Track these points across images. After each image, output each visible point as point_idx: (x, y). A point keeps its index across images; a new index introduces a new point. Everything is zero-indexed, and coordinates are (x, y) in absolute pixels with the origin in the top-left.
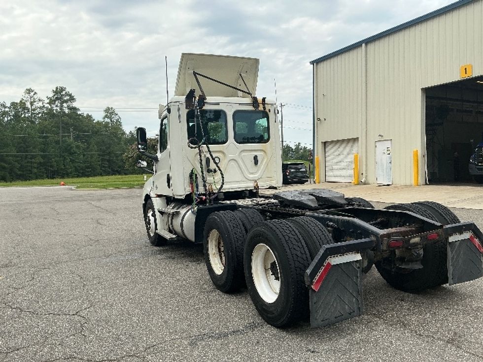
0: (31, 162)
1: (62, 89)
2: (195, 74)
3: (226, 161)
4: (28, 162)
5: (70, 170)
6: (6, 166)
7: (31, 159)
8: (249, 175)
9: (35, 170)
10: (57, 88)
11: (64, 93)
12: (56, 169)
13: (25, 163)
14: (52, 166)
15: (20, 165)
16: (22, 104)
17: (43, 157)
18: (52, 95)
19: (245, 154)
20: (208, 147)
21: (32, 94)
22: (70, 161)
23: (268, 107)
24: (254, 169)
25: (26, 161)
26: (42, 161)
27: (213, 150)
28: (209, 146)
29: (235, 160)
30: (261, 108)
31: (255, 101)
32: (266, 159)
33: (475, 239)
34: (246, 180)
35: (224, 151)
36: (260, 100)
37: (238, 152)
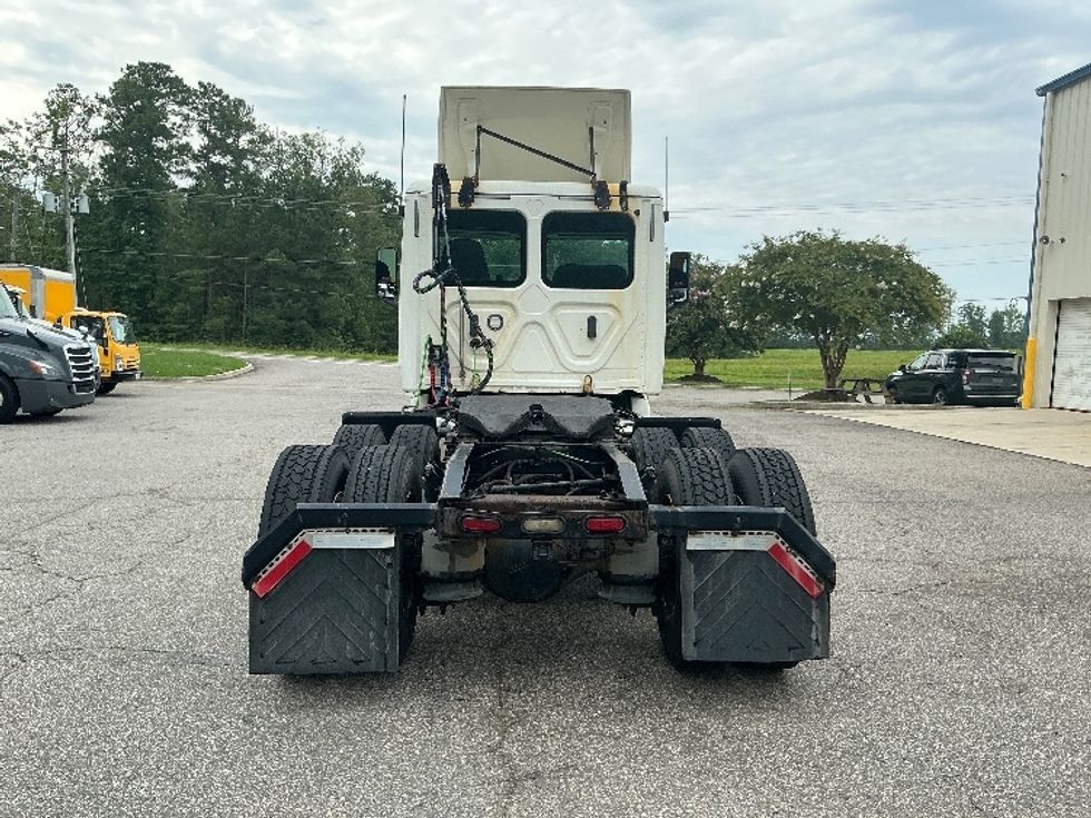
2: (480, 130)
3: (517, 325)
8: (572, 361)
19: (564, 311)
20: (462, 292)
23: (633, 205)
24: (587, 346)
27: (473, 299)
28: (467, 289)
29: (539, 324)
30: (616, 207)
31: (601, 191)
32: (618, 326)
33: (792, 557)
34: (564, 370)
35: (514, 303)
36: (614, 188)
37: (549, 306)
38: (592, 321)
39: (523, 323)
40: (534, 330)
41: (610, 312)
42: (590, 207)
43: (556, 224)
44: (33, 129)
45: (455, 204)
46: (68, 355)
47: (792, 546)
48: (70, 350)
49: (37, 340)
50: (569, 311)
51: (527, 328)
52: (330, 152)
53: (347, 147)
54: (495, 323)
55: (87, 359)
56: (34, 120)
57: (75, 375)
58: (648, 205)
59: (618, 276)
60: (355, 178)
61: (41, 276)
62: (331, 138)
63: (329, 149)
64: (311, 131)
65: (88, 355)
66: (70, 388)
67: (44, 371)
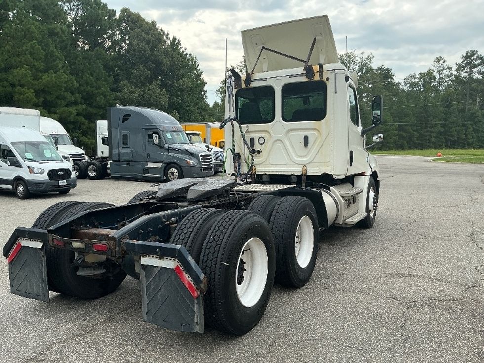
0: (431, 132)
1: (473, 53)
3: (271, 141)
4: (428, 131)
5: (472, 140)
6: (405, 134)
7: (431, 128)
9: (433, 140)
10: (467, 53)
11: (475, 57)
12: (456, 139)
13: (424, 132)
14: (453, 136)
15: (419, 135)
16: (429, 74)
17: (443, 126)
18: (461, 61)
19: (292, 134)
21: (441, 62)
22: (473, 131)
23: (325, 75)
24: (303, 151)
25: (425, 130)
26: (442, 130)
29: (282, 141)
30: (317, 77)
31: (309, 71)
32: (319, 140)
33: (185, 273)
34: (293, 163)
35: (269, 131)
36: (316, 68)
37: (285, 131)
38: (306, 139)
39: (273, 141)
40: (278, 144)
41: (315, 133)
42: (304, 79)
43: (288, 90)
44: (239, 68)
45: (243, 86)
46: (200, 158)
47: (184, 267)
48: (201, 156)
49: (188, 152)
50: (294, 133)
51: (275, 143)
52: (358, 60)
53: (365, 57)
54: (262, 141)
55: (209, 159)
56: (240, 64)
57: (203, 165)
58: (334, 74)
59: (319, 113)
60: (370, 70)
61: (210, 127)
62: (357, 53)
63: (357, 58)
64: (349, 51)
65: (210, 157)
66: (201, 170)
67: (191, 164)
